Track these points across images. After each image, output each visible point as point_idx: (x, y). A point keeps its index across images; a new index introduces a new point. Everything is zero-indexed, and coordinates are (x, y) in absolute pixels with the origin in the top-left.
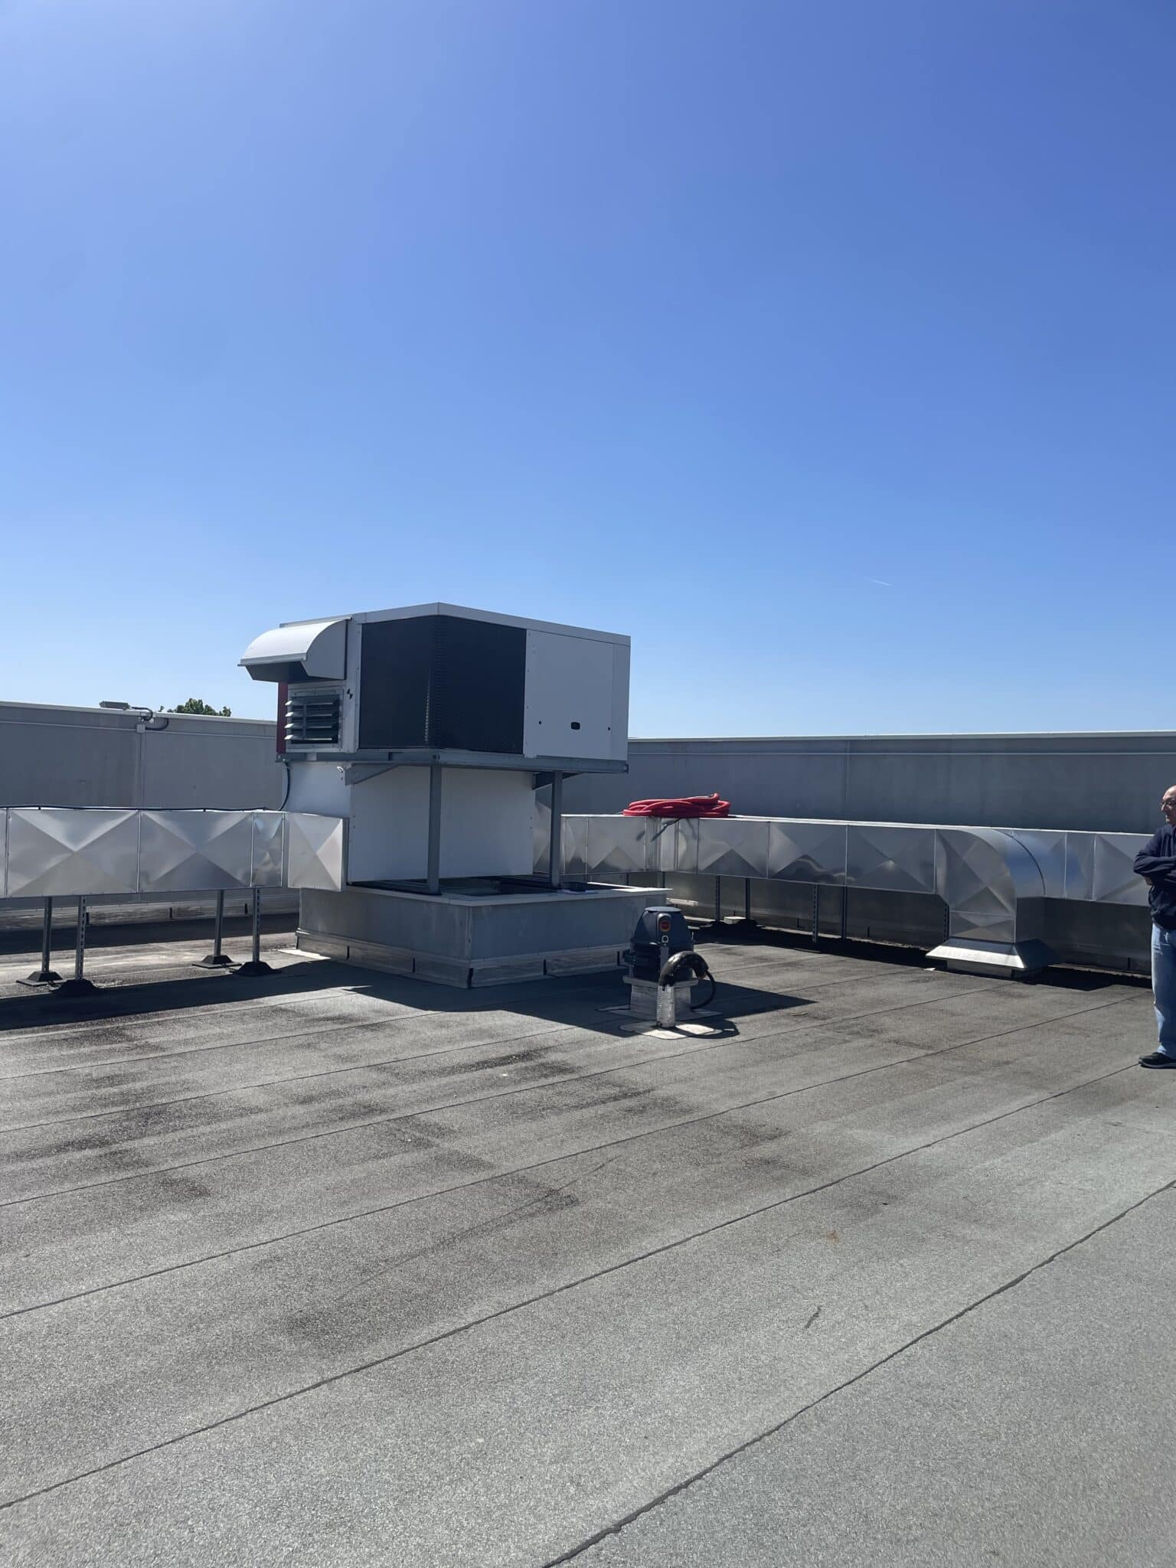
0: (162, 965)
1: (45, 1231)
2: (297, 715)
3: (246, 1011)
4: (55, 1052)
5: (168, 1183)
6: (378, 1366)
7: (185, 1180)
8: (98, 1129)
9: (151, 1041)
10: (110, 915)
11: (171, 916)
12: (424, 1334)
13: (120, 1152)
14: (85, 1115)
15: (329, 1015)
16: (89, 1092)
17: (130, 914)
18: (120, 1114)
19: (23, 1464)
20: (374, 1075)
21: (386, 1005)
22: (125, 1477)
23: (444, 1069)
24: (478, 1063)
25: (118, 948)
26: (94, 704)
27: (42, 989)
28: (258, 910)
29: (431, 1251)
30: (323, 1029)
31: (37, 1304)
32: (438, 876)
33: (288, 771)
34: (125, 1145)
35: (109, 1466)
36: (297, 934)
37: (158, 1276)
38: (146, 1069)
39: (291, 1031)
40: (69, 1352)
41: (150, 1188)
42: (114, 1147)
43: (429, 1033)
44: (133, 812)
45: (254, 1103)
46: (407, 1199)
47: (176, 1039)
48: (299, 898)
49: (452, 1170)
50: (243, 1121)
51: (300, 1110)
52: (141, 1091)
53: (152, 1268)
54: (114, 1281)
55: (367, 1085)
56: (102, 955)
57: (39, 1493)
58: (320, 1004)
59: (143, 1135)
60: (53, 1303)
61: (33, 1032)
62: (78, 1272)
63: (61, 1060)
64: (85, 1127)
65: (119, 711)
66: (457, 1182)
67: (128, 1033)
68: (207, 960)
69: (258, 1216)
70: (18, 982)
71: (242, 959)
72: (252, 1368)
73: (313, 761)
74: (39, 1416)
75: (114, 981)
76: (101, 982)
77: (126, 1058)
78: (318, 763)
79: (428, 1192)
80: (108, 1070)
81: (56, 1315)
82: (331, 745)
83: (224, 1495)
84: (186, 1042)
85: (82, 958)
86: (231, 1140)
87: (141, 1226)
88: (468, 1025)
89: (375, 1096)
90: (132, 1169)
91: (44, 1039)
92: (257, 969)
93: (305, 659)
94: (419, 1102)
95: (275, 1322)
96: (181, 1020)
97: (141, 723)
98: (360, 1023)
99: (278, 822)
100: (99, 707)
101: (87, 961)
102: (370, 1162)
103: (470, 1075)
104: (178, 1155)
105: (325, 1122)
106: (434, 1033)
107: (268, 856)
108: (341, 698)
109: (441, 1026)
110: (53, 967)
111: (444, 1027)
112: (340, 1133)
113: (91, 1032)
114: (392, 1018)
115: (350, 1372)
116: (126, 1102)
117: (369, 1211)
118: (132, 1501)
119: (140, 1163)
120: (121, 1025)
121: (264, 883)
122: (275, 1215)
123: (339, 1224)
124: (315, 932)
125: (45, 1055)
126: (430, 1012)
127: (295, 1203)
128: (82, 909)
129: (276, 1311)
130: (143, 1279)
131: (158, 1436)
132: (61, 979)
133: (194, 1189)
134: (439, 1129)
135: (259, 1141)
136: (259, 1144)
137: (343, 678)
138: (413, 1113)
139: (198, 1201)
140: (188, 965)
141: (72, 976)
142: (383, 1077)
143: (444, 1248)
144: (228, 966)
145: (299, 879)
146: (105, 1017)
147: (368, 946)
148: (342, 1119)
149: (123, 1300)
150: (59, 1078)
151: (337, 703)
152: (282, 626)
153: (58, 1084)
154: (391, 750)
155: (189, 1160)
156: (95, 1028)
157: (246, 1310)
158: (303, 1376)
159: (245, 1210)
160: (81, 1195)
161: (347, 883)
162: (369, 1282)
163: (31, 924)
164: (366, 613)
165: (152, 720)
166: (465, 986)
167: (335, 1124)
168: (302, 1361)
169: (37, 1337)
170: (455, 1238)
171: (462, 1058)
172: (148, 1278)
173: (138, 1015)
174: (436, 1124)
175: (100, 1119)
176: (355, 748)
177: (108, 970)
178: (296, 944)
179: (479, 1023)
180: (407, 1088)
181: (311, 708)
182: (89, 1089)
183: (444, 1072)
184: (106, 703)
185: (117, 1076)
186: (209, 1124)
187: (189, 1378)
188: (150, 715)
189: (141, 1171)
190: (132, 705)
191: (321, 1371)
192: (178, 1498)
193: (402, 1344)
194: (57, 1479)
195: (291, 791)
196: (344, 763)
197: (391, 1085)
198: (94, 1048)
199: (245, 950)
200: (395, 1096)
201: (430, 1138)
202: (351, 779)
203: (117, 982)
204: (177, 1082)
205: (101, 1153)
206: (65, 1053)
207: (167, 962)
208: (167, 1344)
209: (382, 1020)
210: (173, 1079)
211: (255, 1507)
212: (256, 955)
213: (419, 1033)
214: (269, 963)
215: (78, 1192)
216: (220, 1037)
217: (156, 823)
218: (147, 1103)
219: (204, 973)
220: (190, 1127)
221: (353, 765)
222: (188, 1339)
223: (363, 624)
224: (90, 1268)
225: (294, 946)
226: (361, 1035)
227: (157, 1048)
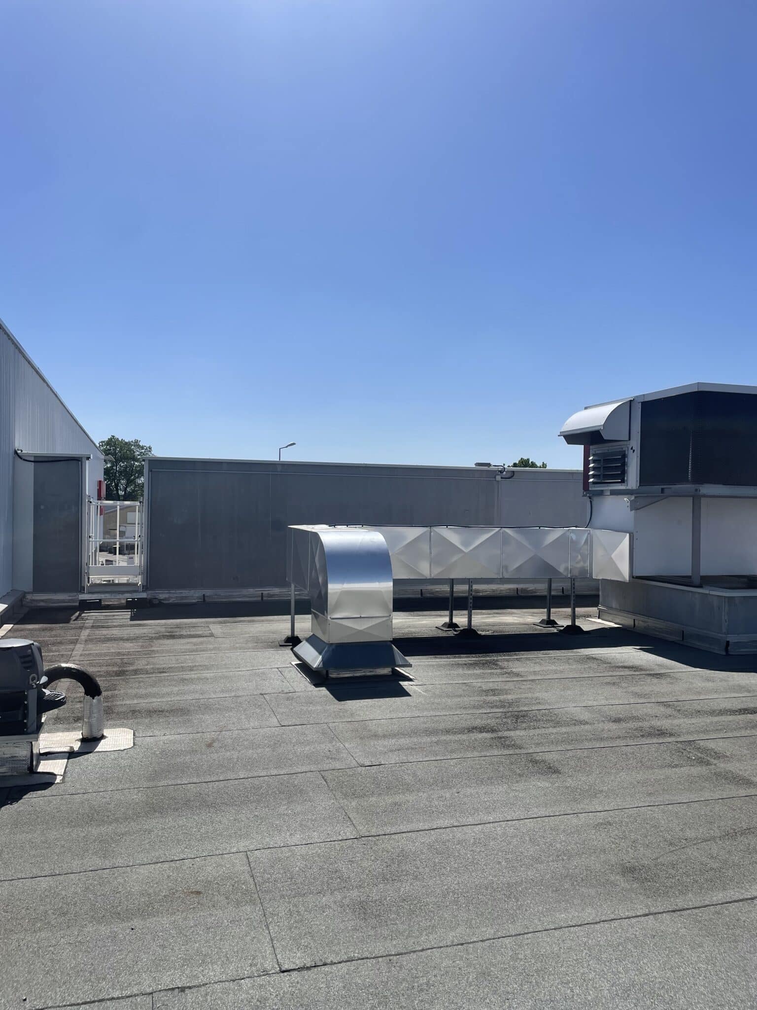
0: (515, 623)
1: (466, 779)
2: (596, 465)
3: (571, 657)
4: (460, 671)
5: (535, 762)
6: (688, 911)
7: (544, 761)
8: (489, 721)
9: (514, 670)
10: (483, 591)
11: (517, 593)
12: (719, 896)
13: (504, 737)
14: (481, 711)
15: (626, 664)
16: (482, 698)
17: (494, 591)
18: (500, 713)
19: (467, 921)
20: (662, 709)
21: (665, 662)
22: (527, 944)
23: (714, 711)
24: (740, 710)
25: (489, 611)
26: (471, 465)
27: (450, 633)
28: (574, 592)
29: (719, 839)
30: (622, 673)
31: (466, 824)
32: (699, 573)
33: (591, 502)
34: (506, 734)
35: (517, 935)
36: (598, 609)
37: (535, 820)
38: (513, 688)
39: (601, 672)
40: (487, 856)
41: (523, 763)
42: (500, 734)
43: (699, 684)
44: (498, 529)
45: (582, 718)
46: (697, 799)
47: (528, 670)
48: (599, 585)
49: (729, 784)
50: (577, 728)
51: (614, 726)
52: (511, 701)
53: (531, 814)
54: (509, 818)
55: (658, 715)
56: (481, 615)
57: (478, 942)
58: (618, 656)
59: (515, 729)
60: (475, 825)
61: (448, 658)
62: (487, 808)
63: (463, 676)
64: (482, 719)
65: (486, 468)
66: (734, 793)
67: (500, 663)
68: (542, 622)
69: (593, 793)
70: (436, 627)
71: (565, 623)
72: (601, 893)
73: (608, 495)
74: (474, 893)
75: (488, 631)
76: (481, 631)
77: (500, 679)
78: (611, 496)
79: (712, 796)
80: (491, 686)
81: (478, 832)
82: (620, 484)
83: (591, 973)
84: (535, 673)
85: (471, 616)
86: (569, 740)
87: (520, 786)
88: (729, 681)
89: (665, 724)
90: (511, 749)
91: (454, 663)
92: (573, 630)
93: (602, 428)
94: (698, 732)
95: (613, 866)
96: (531, 659)
97: (498, 475)
98: (648, 672)
99: (586, 535)
100: (474, 466)
101: (474, 618)
102: (666, 769)
103: (734, 717)
104: (538, 744)
105: (631, 737)
106: (703, 684)
107: (579, 557)
108: (626, 453)
109: (708, 680)
110: (455, 620)
111: (710, 681)
112: (643, 746)
113: (478, 661)
114: (672, 671)
115: (668, 911)
116: (503, 707)
117: (670, 802)
118: (533, 961)
119: (515, 746)
120: (495, 658)
121: (577, 575)
122: (604, 794)
123: (649, 808)
124: (611, 608)
125: (456, 673)
126: (698, 669)
127: (617, 788)
128: (471, 587)
129: (613, 859)
130: (525, 820)
131: (546, 924)
132: (459, 627)
133: (550, 768)
134: (715, 753)
135: (588, 742)
136: (587, 745)
137: (627, 439)
138: (695, 739)
139: (553, 776)
140: (531, 624)
141: (466, 626)
142: (669, 711)
143: (729, 839)
144: (555, 627)
145: (599, 574)
146: (486, 653)
147: (649, 620)
148: (643, 736)
149: (515, 831)
150: (464, 687)
151: (624, 456)
152: (586, 408)
153: (464, 690)
154: (663, 487)
155: (545, 749)
156: (481, 659)
157: (592, 853)
158: (636, 906)
159: (585, 787)
160: (484, 760)
161: (632, 576)
162: (675, 852)
163: (441, 594)
164: (644, 395)
165: (505, 473)
166: (724, 653)
167: (638, 739)
168: (633, 896)
169: (468, 843)
170: (736, 833)
171: (727, 705)
172: (529, 820)
173: (505, 653)
174: (713, 749)
175: (490, 715)
176: (636, 485)
177: (484, 624)
178: (598, 616)
179: (738, 681)
180: (688, 721)
181: (607, 461)
182: (481, 696)
183: (713, 713)
184: (478, 463)
185: (497, 690)
186: (555, 727)
187: (561, 890)
188: (503, 470)
189: (517, 751)
190: (493, 464)
191: (647, 906)
192: (561, 967)
193: (704, 900)
194: (487, 935)
195: (593, 516)
196: (629, 496)
197: (675, 717)
198: (482, 671)
199: (566, 617)
200: (679, 726)
201: (709, 759)
202: (634, 507)
203: (490, 632)
204: (532, 698)
205: (492, 736)
206: (466, 672)
207: (518, 622)
208: (545, 865)
209: (662, 671)
210: (530, 695)
211: (612, 986)
212: (574, 621)
213: (691, 683)
214: (581, 626)
215: (483, 758)
216: (556, 672)
217: (510, 535)
218: (516, 709)
219: (541, 630)
220: (544, 728)
221: (635, 497)
222: (557, 865)
223: (642, 402)
224: (494, 807)
225: (596, 616)
226: (649, 680)
227: (518, 675)
